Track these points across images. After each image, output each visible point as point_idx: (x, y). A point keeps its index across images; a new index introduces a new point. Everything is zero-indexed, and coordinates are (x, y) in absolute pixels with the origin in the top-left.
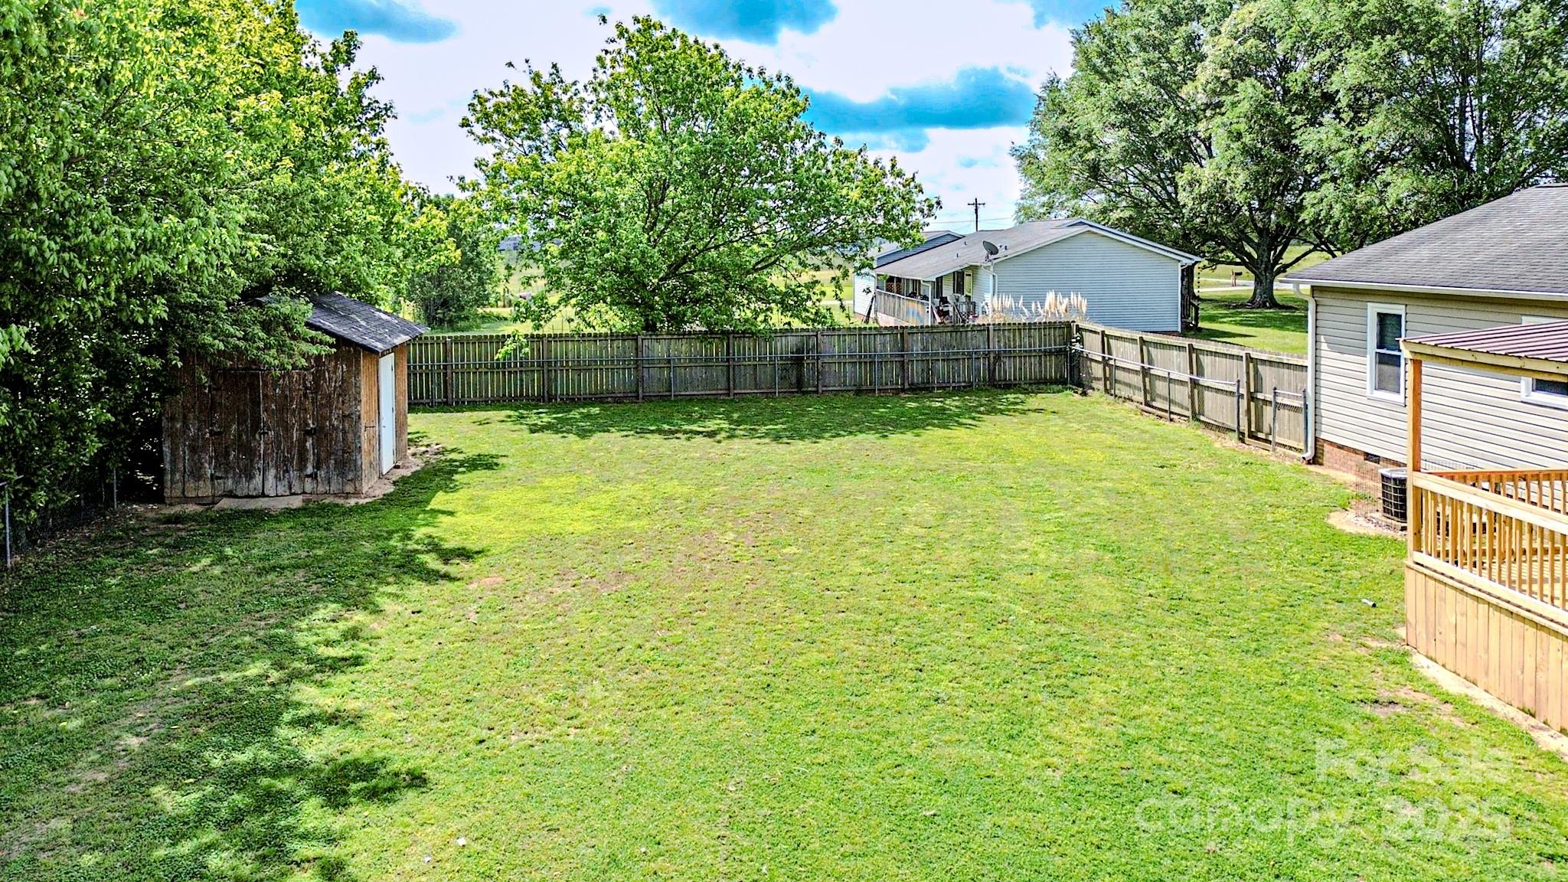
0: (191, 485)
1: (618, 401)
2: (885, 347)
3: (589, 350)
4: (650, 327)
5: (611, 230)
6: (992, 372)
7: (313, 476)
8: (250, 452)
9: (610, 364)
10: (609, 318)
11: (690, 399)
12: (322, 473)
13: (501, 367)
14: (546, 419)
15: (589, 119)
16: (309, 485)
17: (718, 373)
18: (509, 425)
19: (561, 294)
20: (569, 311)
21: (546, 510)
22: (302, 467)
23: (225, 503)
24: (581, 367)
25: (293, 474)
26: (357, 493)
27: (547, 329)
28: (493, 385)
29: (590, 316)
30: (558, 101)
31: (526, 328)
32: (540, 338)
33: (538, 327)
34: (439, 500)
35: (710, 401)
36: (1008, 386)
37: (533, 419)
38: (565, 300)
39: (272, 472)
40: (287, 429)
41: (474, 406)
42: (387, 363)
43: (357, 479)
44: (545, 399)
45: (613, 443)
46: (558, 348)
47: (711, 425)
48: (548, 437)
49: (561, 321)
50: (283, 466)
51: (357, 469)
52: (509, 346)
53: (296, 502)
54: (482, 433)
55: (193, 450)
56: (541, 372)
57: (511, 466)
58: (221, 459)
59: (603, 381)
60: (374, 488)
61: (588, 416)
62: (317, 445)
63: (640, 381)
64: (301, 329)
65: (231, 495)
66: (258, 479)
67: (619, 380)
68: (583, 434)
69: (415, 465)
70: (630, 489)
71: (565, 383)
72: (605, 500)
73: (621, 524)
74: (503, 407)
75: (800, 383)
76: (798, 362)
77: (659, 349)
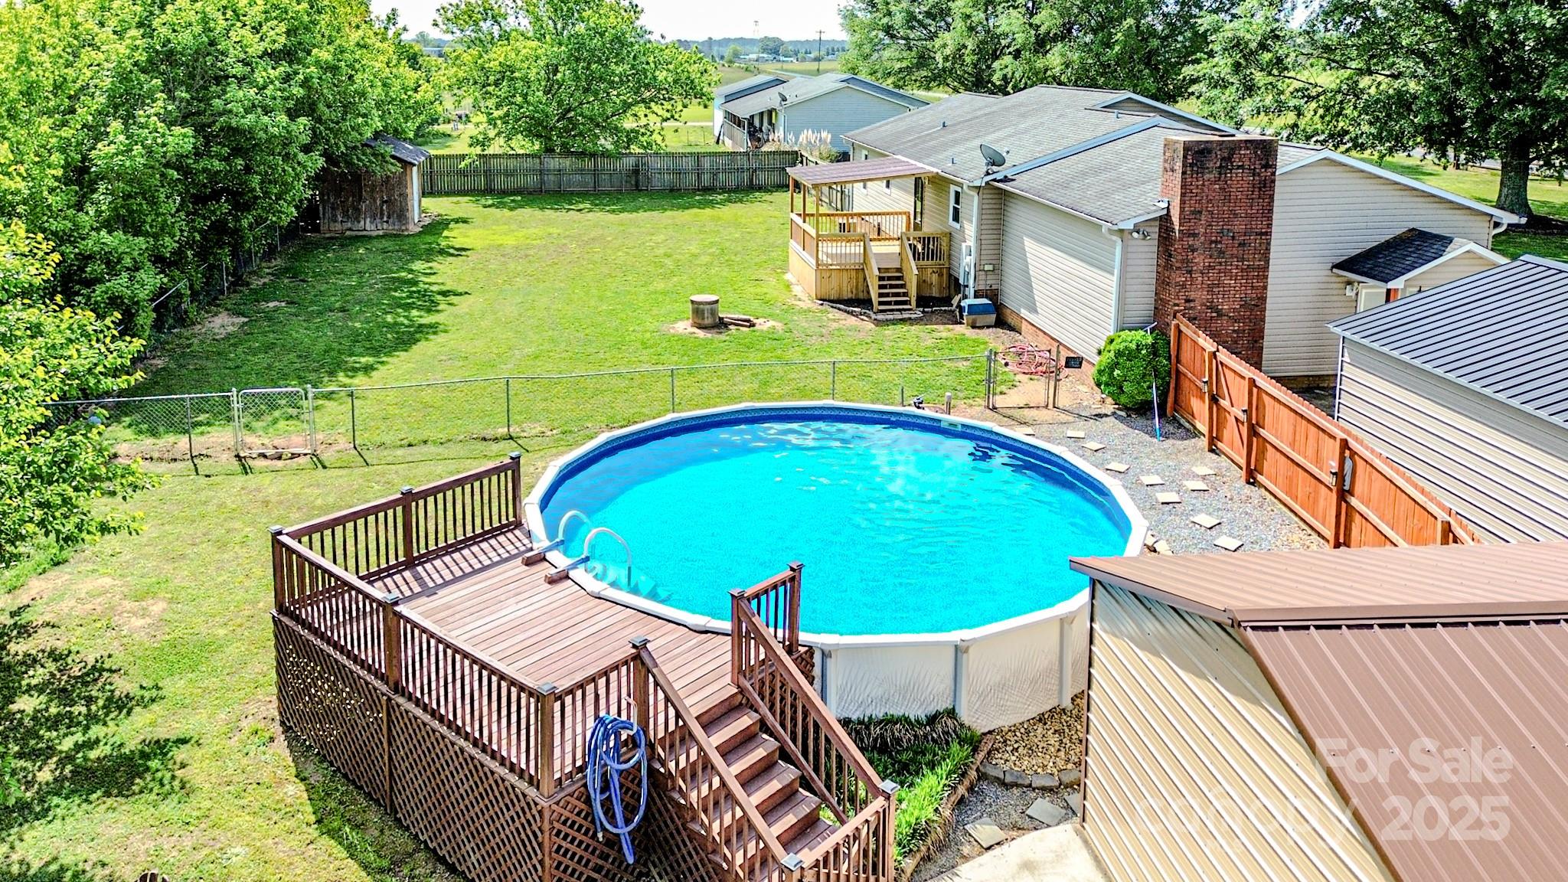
0: (332, 224)
1: (530, 193)
2: (689, 164)
3: (512, 164)
4: (549, 150)
5: (525, 96)
6: (751, 180)
7: (387, 222)
8: (358, 210)
9: (528, 172)
10: (522, 145)
11: (572, 193)
12: (391, 221)
13: (463, 173)
14: (490, 202)
15: (511, 19)
16: (385, 226)
17: (589, 179)
18: (471, 204)
19: (497, 131)
20: (501, 141)
21: (495, 237)
22: (382, 218)
23: (348, 233)
24: (509, 173)
25: (378, 220)
26: (407, 230)
27: (490, 151)
28: (458, 183)
29: (513, 143)
30: (492, 9)
31: (478, 150)
32: (485, 156)
33: (483, 150)
34: (446, 233)
35: (583, 195)
36: (760, 189)
37: (483, 201)
38: (498, 134)
39: (368, 220)
40: (375, 200)
41: (448, 194)
42: (415, 169)
43: (407, 223)
44: (488, 191)
45: (527, 212)
46: (494, 162)
47: (581, 206)
48: (493, 210)
49: (496, 147)
50: (374, 218)
51: (406, 218)
52: (467, 161)
53: (381, 233)
54: (457, 208)
55: (333, 209)
56: (486, 176)
57: (477, 221)
58: (345, 214)
59: (520, 181)
60: (414, 229)
61: (513, 201)
62: (388, 207)
63: (542, 182)
64: (388, 158)
65: (350, 229)
66: (362, 223)
67: (532, 181)
68: (511, 209)
69: (427, 221)
70: (532, 231)
71: (500, 182)
72: (520, 234)
73: (528, 241)
74: (465, 195)
75: (637, 185)
76: (636, 172)
77: (553, 163)
